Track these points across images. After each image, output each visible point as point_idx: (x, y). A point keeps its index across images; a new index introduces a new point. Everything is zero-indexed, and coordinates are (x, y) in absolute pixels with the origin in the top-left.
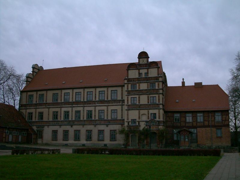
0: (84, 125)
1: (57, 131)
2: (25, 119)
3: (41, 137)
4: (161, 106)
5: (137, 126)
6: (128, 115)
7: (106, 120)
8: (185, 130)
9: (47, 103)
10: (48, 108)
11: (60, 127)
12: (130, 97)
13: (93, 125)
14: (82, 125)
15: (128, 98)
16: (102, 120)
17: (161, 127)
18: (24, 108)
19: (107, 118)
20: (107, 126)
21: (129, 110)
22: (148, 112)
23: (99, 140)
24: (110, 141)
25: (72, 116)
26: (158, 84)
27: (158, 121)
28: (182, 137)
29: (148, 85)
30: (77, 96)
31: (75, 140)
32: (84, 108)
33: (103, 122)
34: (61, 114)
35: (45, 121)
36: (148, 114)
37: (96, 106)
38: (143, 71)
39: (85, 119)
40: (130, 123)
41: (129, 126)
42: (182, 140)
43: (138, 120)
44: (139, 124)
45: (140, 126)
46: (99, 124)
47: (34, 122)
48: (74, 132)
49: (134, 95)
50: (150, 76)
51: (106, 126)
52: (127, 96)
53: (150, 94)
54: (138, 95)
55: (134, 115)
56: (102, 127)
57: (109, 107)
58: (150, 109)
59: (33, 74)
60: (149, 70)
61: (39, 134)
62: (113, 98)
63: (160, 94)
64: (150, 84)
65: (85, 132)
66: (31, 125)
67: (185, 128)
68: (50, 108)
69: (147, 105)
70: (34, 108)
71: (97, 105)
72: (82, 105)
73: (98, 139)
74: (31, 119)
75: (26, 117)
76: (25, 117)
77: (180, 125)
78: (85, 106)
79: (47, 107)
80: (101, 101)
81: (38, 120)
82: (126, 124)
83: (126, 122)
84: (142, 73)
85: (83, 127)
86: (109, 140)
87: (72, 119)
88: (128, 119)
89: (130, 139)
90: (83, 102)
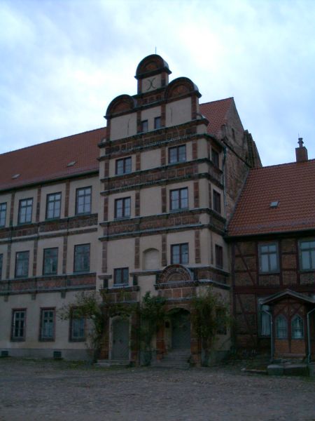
0: (8, 294)
4: (204, 219)
5: (129, 290)
6: (105, 255)
7: (61, 277)
8: (288, 297)
12: (112, 198)
13: (29, 293)
14: (2, 295)
15: (106, 202)
16: (50, 278)
17: (202, 292)
19: (64, 272)
20: (63, 296)
21: (107, 239)
22: (164, 240)
23: (41, 339)
24: (71, 340)
26: (195, 148)
27: (192, 270)
28: (282, 324)
29: (163, 154)
32: (9, 247)
33: (52, 285)
36: (164, 247)
37: (38, 238)
38: (150, 115)
39: (12, 276)
40: (111, 281)
41: (105, 291)
42: (281, 335)
43: (132, 270)
44: (135, 282)
45: (138, 289)
46: (43, 289)
49: (123, 191)
50: (168, 125)
51: (59, 294)
52: (103, 198)
53: (168, 182)
54: (132, 188)
55: (122, 253)
56: (51, 300)
57: (70, 238)
58: (168, 231)
60: (169, 107)
62: (80, 210)
63: (200, 176)
64: (169, 149)
65: (11, 316)
67: (288, 292)
69: (158, 217)
71: (41, 234)
72: (6, 239)
73: (40, 336)
77: (278, 283)
78: (11, 242)
80: (50, 222)
82: (99, 283)
83: (100, 277)
84: (146, 121)
85: (6, 301)
86: (67, 338)
88: (105, 269)
89: (111, 335)
90: (7, 229)
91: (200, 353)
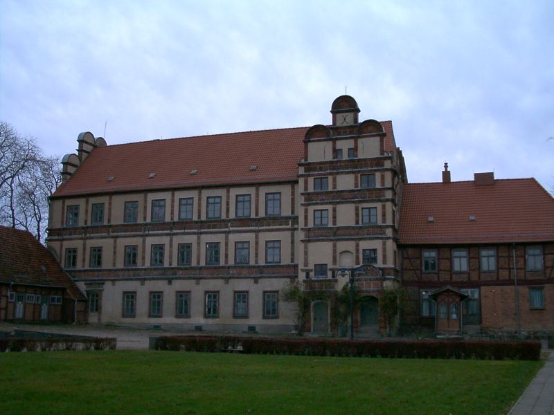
0: (200, 278)
1: (135, 293)
2: (58, 265)
3: (98, 309)
4: (389, 232)
5: (329, 280)
6: (306, 253)
7: (254, 267)
8: (448, 291)
9: (110, 226)
10: (113, 237)
11: (143, 284)
12: (311, 209)
13: (222, 278)
14: (194, 279)
15: (306, 211)
16: (243, 267)
17: (388, 285)
18: (56, 237)
19: (256, 262)
20: (256, 282)
21: (309, 241)
22: (357, 246)
23: (235, 316)
24: (264, 317)
25: (171, 258)
26: (383, 178)
27: (380, 269)
28: (443, 309)
29: (356, 179)
30: (183, 208)
31: (177, 317)
32: (199, 238)
33: (245, 272)
34: (144, 252)
35: (106, 270)
36: (357, 251)
37: (230, 232)
38: (345, 145)
39: (203, 264)
40: (312, 274)
41: (308, 281)
42: (442, 316)
43: (330, 266)
44: (333, 276)
45: (336, 281)
46: (236, 275)
47: (80, 271)
48: (177, 296)
49: (322, 204)
50: (361, 156)
51: (253, 280)
52: (304, 208)
53: (360, 202)
54: (331, 203)
55: (321, 253)
56: (242, 285)
57: (261, 234)
58: (360, 239)
59: (79, 157)
60: (360, 141)
61: (93, 301)
62: (270, 212)
63: (387, 200)
64: (361, 175)
65: (203, 297)
66: (72, 279)
67: (449, 287)
68: (117, 237)
69: (353, 228)
70: (81, 239)
71: (231, 229)
72: (196, 231)
73: (234, 314)
74: (74, 264)
75: (61, 259)
76: (58, 260)
77: (436, 279)
78: (201, 233)
79: (112, 234)
80: (241, 220)
81: (90, 266)
82: (302, 276)
83: (302, 270)
84: (341, 150)
85: (198, 284)
86: (261, 317)
87: (170, 264)
88: (306, 264)
89: (312, 314)
90: (196, 222)
91: (386, 328)
